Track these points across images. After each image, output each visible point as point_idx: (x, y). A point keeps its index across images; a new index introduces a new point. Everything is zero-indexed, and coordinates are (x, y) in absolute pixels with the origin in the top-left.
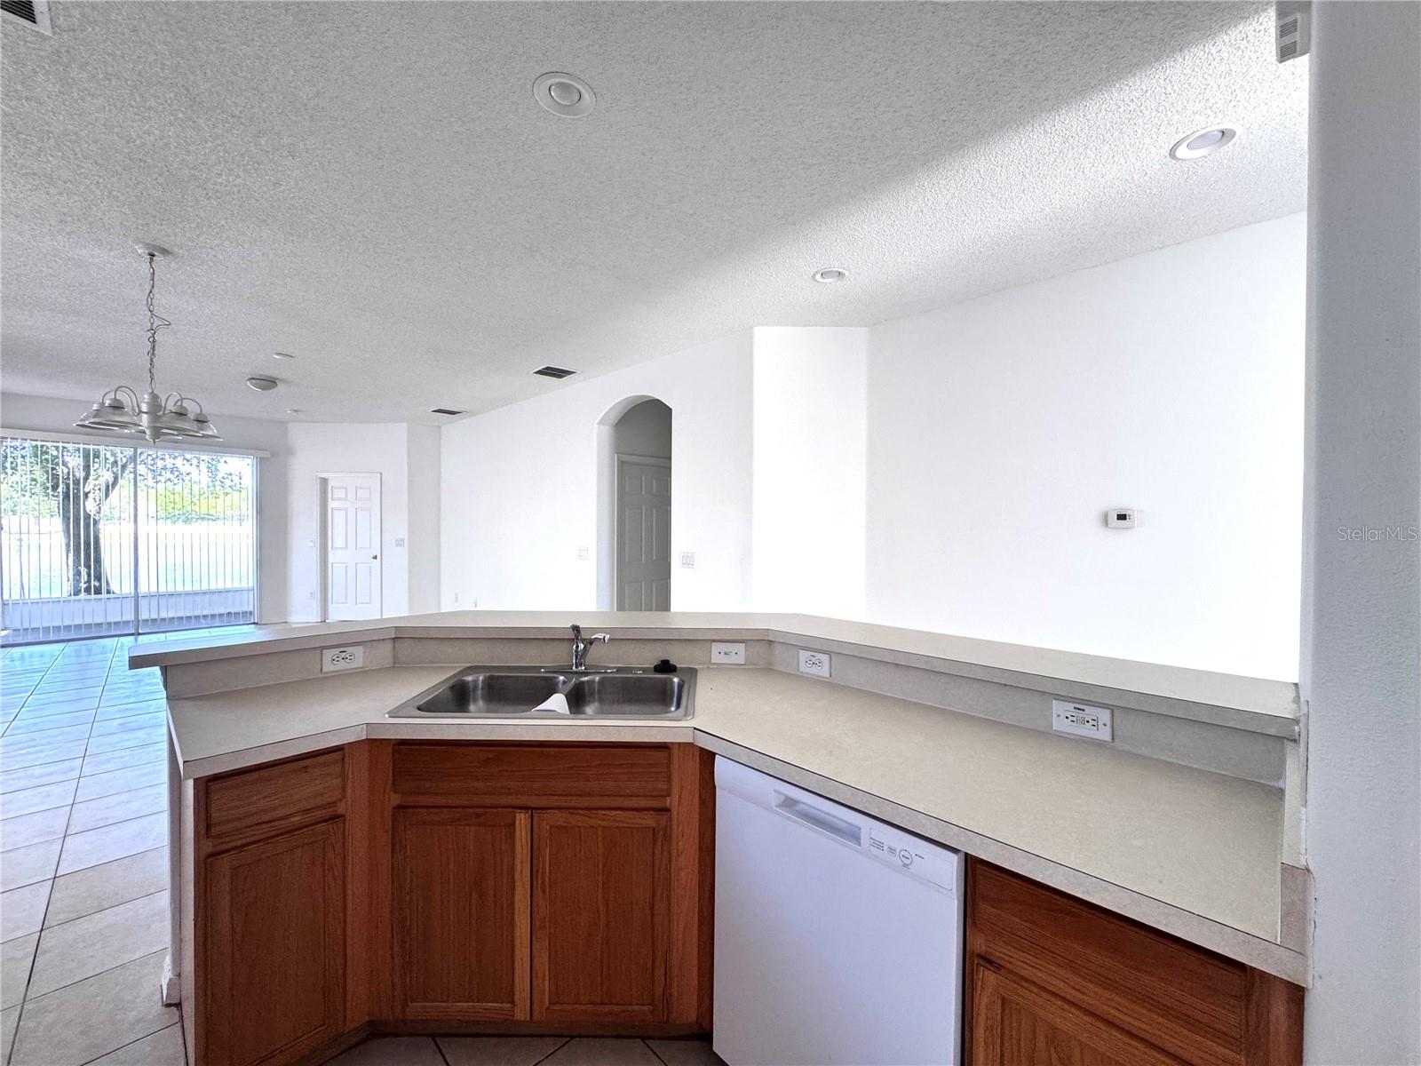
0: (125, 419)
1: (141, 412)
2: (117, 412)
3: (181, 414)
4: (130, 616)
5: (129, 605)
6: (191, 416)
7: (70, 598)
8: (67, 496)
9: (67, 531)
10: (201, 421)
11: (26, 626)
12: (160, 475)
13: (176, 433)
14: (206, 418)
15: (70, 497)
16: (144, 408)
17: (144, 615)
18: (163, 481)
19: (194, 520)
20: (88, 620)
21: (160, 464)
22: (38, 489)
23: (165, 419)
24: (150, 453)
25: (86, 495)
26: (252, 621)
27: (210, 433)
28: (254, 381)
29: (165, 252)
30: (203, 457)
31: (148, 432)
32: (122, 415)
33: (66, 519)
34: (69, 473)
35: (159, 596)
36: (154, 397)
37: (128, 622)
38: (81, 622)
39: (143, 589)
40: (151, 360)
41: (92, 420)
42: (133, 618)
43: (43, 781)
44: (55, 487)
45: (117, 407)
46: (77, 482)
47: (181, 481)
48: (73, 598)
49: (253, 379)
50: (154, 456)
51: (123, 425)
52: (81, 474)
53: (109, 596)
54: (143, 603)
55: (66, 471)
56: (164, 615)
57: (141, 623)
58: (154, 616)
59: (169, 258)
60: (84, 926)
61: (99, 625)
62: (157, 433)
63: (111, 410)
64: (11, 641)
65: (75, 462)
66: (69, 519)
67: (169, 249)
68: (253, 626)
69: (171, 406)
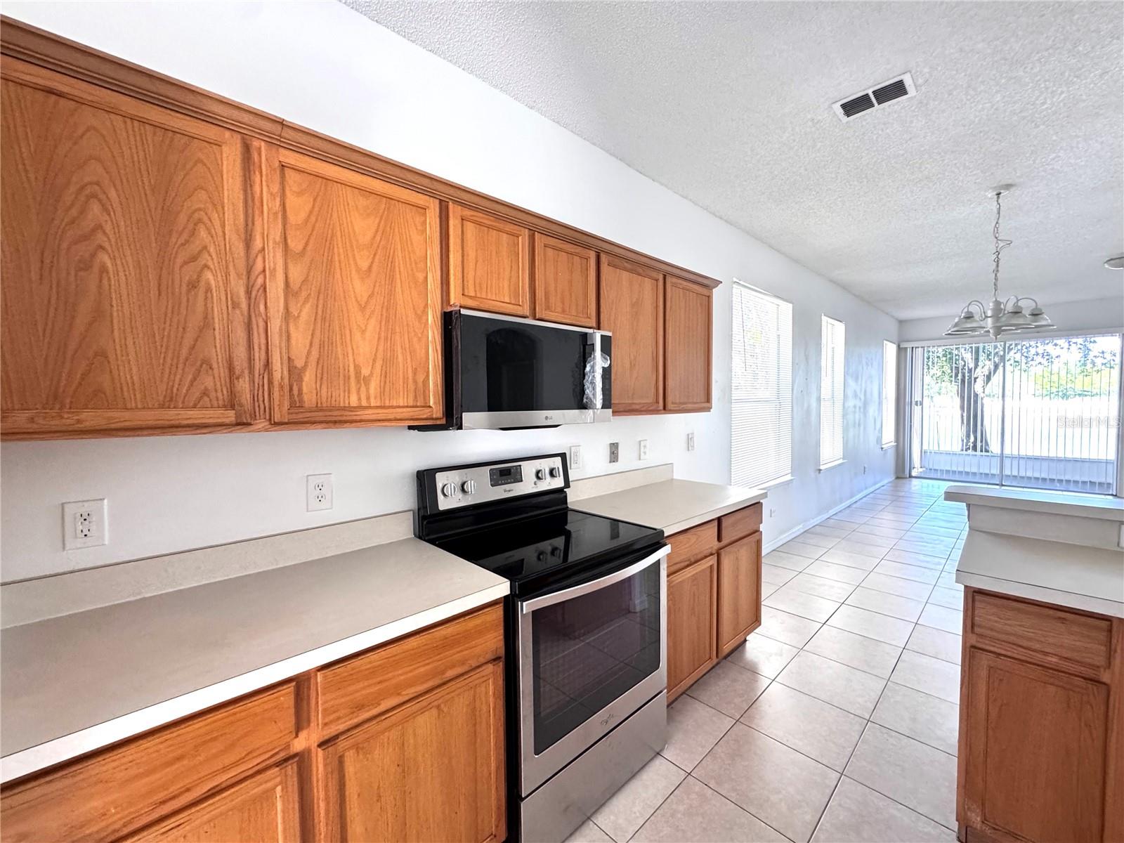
0: (974, 325)
1: (987, 317)
2: (969, 320)
3: (1016, 313)
4: (996, 471)
5: (996, 462)
6: (1026, 312)
7: (962, 453)
8: (963, 381)
9: (962, 408)
10: (1036, 314)
11: (931, 467)
12: (1032, 360)
13: (1014, 328)
14: (1041, 310)
15: (965, 381)
16: (989, 313)
17: (1007, 472)
18: (1034, 365)
19: (1072, 396)
20: (967, 470)
21: (1033, 351)
22: (946, 378)
23: (1003, 319)
24: (1023, 343)
25: (976, 379)
26: (1110, 493)
27: (1043, 323)
28: (1112, 262)
29: (1008, 187)
30: (1074, 340)
31: (991, 330)
32: (971, 322)
33: (962, 398)
34: (965, 365)
35: (1020, 458)
36: (997, 303)
37: (993, 475)
38: (962, 470)
39: (1007, 451)
40: (996, 275)
41: (952, 330)
42: (998, 472)
43: (922, 564)
44: (957, 375)
45: (969, 317)
46: (970, 371)
47: (1050, 364)
48: (964, 452)
49: (1112, 259)
50: (1028, 345)
51: (973, 329)
52: (972, 365)
53: (987, 454)
54: (1007, 462)
55: (963, 363)
56: (1022, 474)
57: (1004, 478)
58: (1015, 473)
59: (1012, 189)
60: (924, 660)
61: (974, 474)
62: (998, 330)
63: (964, 320)
64: (922, 476)
65: (968, 357)
66: (964, 397)
67: (1013, 183)
68: (1111, 497)
69: (1010, 307)
